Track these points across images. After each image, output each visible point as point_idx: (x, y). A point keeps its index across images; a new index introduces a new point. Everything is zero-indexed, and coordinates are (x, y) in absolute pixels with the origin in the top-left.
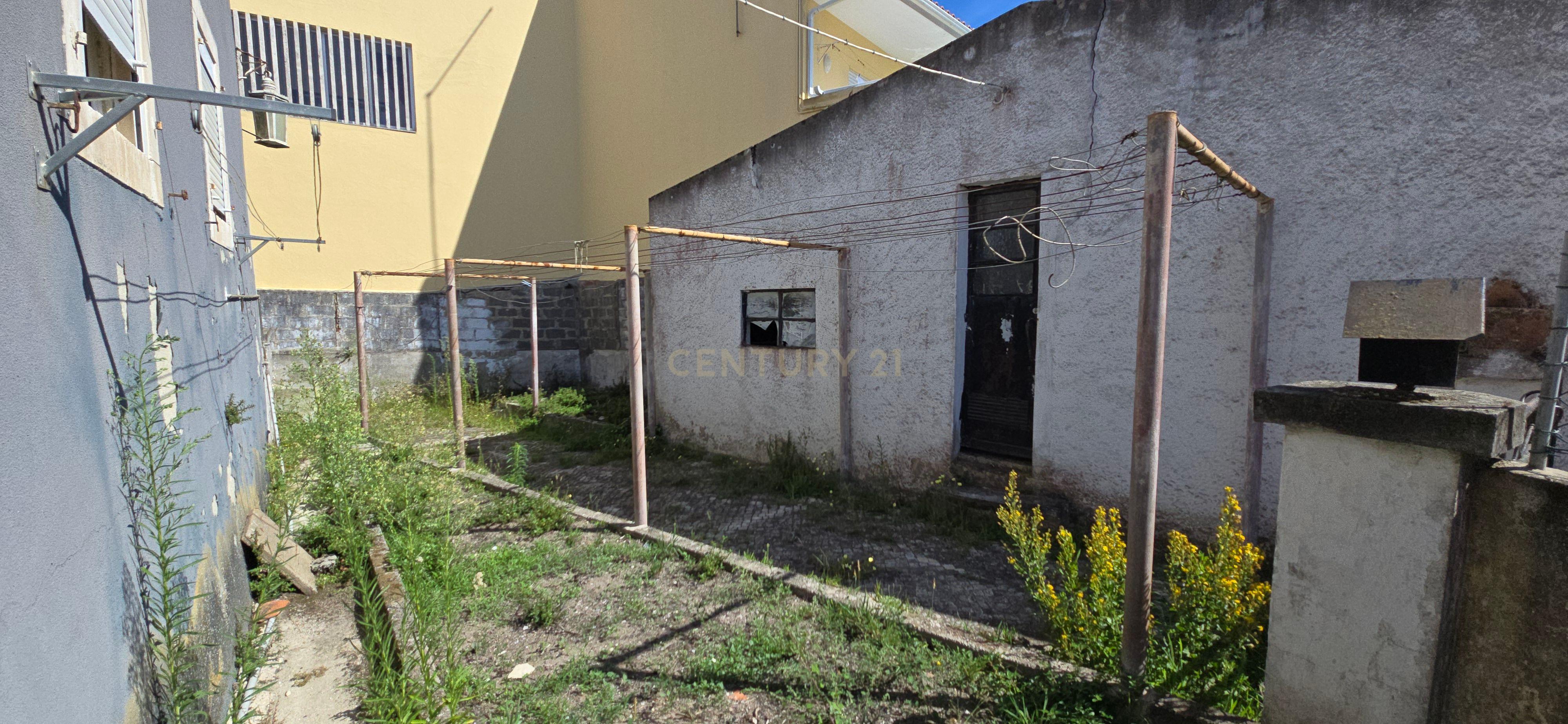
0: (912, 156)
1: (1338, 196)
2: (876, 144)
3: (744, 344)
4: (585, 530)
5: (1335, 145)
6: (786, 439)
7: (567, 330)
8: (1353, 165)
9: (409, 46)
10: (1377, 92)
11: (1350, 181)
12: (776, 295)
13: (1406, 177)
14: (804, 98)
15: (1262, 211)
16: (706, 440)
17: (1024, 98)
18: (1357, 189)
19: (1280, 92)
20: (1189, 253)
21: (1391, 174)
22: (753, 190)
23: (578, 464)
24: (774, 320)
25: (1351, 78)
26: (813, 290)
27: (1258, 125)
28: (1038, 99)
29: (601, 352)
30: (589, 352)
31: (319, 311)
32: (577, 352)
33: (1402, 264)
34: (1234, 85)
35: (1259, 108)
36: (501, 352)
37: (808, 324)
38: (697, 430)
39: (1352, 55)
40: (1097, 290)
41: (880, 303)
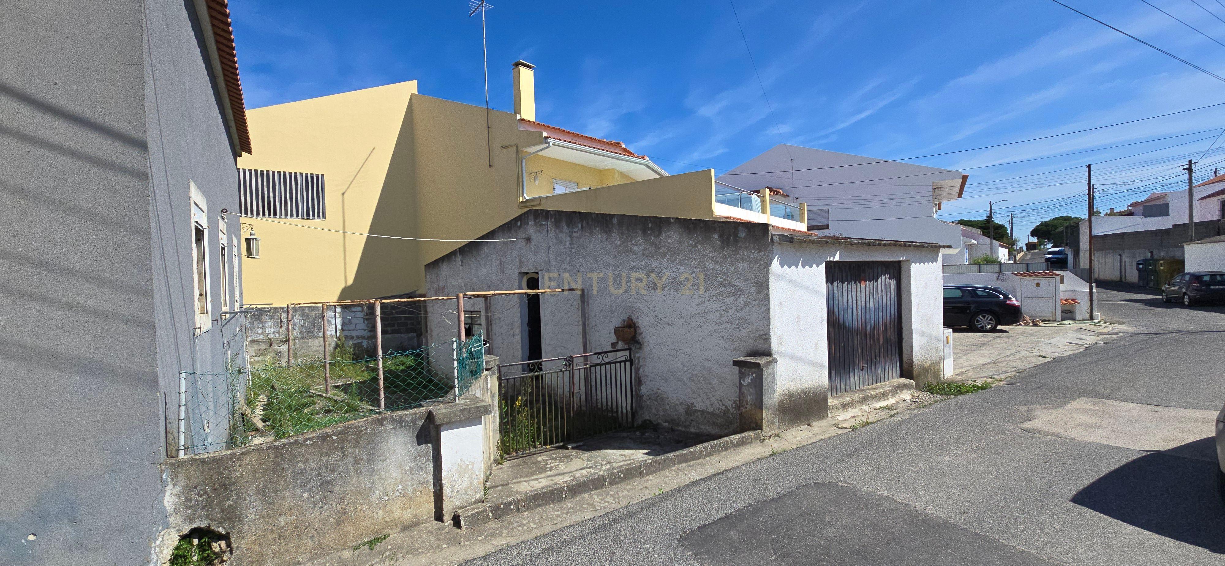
0: (506, 259)
2: (496, 253)
7: (409, 322)
9: (323, 176)
14: (521, 201)
15: (581, 293)
17: (533, 243)
19: (586, 252)
22: (461, 267)
24: (470, 324)
26: (480, 312)
28: (536, 244)
31: (272, 317)
32: (415, 334)
34: (577, 248)
35: (583, 257)
36: (371, 336)
37: (480, 326)
41: (500, 318)
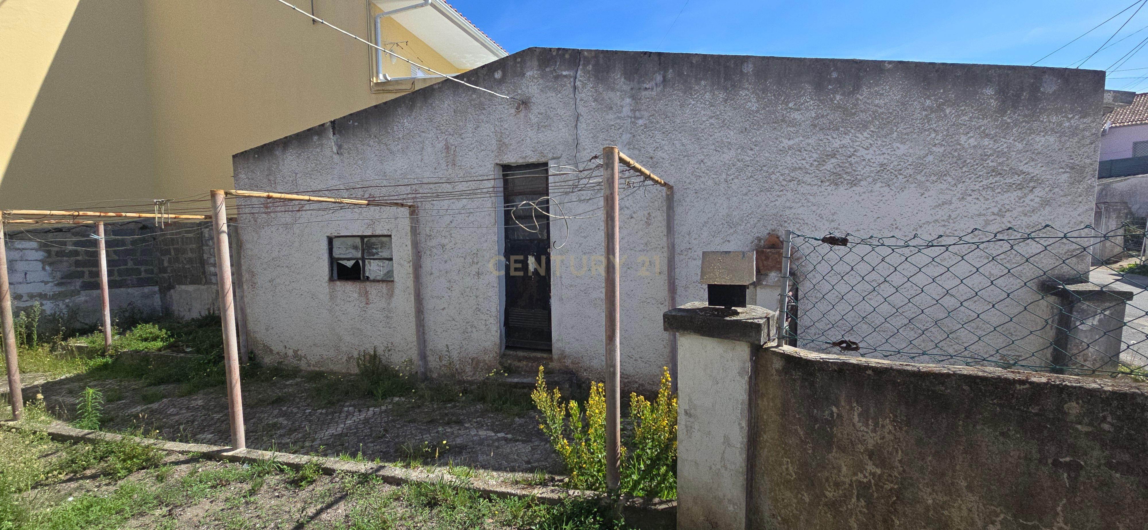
0: (462, 141)
1: (702, 186)
2: (434, 130)
3: (331, 279)
4: (177, 463)
5: (700, 158)
6: (372, 353)
7: (143, 268)
8: (708, 170)
10: (716, 131)
11: (707, 179)
12: (358, 240)
13: (730, 178)
14: (375, 81)
15: (668, 193)
16: (300, 360)
17: (535, 110)
18: (710, 183)
19: (673, 125)
20: (634, 215)
21: (724, 176)
22: (334, 156)
23: (164, 397)
24: (357, 259)
25: (704, 122)
26: (390, 236)
27: (664, 142)
28: (544, 112)
29: (183, 287)
30: (171, 287)
32: (156, 288)
33: (731, 225)
34: (651, 118)
35: (663, 133)
36: (60, 293)
37: (387, 262)
38: (290, 353)
39: (704, 109)
40: (585, 237)
41: (443, 246)
